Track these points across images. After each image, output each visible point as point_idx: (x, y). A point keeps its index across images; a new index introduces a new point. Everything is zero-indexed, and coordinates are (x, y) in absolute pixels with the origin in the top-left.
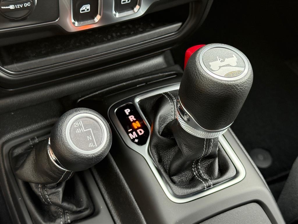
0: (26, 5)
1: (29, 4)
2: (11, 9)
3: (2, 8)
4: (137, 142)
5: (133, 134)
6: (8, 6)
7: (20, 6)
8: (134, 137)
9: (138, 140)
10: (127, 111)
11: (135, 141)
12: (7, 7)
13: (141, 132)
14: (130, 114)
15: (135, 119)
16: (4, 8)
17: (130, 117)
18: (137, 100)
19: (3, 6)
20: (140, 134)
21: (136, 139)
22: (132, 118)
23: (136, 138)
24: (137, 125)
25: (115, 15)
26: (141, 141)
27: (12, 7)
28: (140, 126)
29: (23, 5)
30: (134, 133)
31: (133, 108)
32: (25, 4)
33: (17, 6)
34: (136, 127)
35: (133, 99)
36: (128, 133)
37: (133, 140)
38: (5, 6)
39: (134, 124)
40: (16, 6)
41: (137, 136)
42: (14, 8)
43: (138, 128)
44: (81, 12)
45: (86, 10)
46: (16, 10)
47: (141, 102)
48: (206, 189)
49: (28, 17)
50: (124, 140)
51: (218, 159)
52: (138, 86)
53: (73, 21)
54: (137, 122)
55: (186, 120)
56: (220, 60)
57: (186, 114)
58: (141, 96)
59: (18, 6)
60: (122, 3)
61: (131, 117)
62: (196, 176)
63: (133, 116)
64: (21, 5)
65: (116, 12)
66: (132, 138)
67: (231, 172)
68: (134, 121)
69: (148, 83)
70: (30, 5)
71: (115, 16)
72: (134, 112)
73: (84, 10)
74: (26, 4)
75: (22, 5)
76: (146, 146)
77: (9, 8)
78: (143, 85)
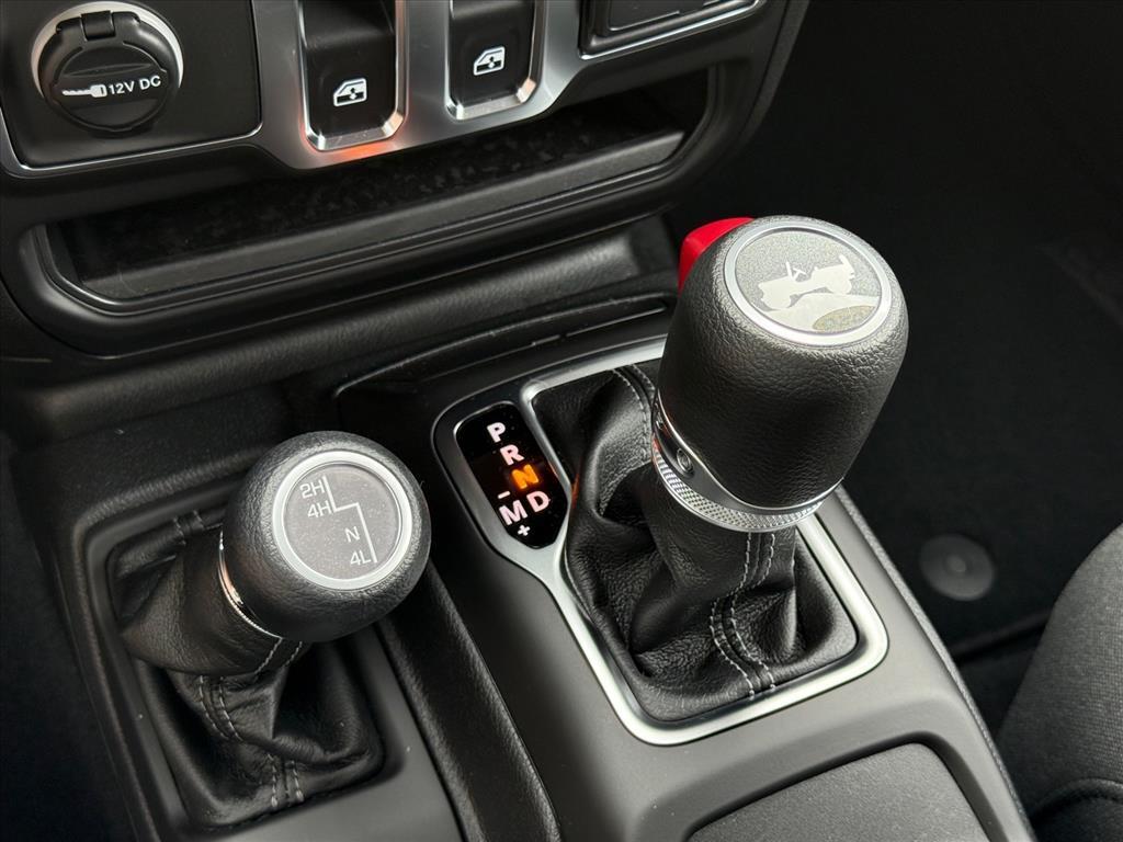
0: (145, 83)
1: (155, 81)
2: (95, 95)
3: (66, 93)
4: (526, 534)
5: (512, 509)
6: (87, 87)
7: (125, 88)
8: (517, 519)
9: (528, 528)
10: (496, 430)
11: (520, 532)
12: (80, 93)
13: (540, 502)
14: (506, 439)
15: (520, 458)
16: (73, 93)
17: (504, 451)
18: (530, 393)
19: (69, 89)
20: (537, 508)
21: (522, 527)
22: (511, 454)
23: (523, 522)
24: (525, 477)
25: (454, 112)
26: (540, 532)
27: (97, 91)
28: (536, 480)
29: (137, 86)
30: (517, 504)
31: (515, 420)
32: (141, 81)
33: (116, 89)
34: (523, 486)
35: (515, 390)
36: (496, 504)
37: (512, 530)
38: (76, 89)
39: (516, 473)
40: (112, 87)
41: (525, 515)
42: (105, 94)
43: (532, 488)
44: (336, 104)
45: (353, 96)
46: (110, 99)
47: (542, 398)
48: (752, 698)
49: (156, 123)
50: (483, 528)
51: (797, 593)
52: (534, 344)
53: (309, 131)
54: (528, 467)
55: (682, 472)
56: (796, 276)
57: (684, 453)
58: (543, 380)
59: (120, 88)
60: (476, 73)
61: (510, 452)
62: (723, 652)
63: (514, 448)
64: (129, 85)
65: (456, 103)
66: (509, 522)
67: (841, 641)
68: (518, 465)
69: (569, 335)
70: (159, 83)
71: (451, 116)
72: (518, 433)
73: (347, 98)
74: (146, 80)
75: (133, 83)
76: (555, 548)
77: (90, 96)
78: (553, 341)
